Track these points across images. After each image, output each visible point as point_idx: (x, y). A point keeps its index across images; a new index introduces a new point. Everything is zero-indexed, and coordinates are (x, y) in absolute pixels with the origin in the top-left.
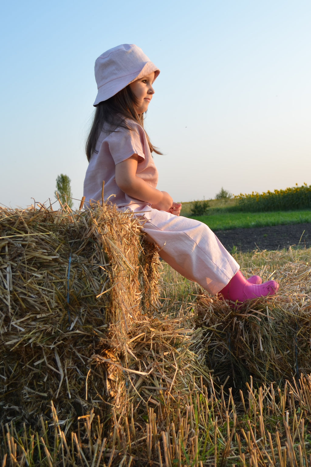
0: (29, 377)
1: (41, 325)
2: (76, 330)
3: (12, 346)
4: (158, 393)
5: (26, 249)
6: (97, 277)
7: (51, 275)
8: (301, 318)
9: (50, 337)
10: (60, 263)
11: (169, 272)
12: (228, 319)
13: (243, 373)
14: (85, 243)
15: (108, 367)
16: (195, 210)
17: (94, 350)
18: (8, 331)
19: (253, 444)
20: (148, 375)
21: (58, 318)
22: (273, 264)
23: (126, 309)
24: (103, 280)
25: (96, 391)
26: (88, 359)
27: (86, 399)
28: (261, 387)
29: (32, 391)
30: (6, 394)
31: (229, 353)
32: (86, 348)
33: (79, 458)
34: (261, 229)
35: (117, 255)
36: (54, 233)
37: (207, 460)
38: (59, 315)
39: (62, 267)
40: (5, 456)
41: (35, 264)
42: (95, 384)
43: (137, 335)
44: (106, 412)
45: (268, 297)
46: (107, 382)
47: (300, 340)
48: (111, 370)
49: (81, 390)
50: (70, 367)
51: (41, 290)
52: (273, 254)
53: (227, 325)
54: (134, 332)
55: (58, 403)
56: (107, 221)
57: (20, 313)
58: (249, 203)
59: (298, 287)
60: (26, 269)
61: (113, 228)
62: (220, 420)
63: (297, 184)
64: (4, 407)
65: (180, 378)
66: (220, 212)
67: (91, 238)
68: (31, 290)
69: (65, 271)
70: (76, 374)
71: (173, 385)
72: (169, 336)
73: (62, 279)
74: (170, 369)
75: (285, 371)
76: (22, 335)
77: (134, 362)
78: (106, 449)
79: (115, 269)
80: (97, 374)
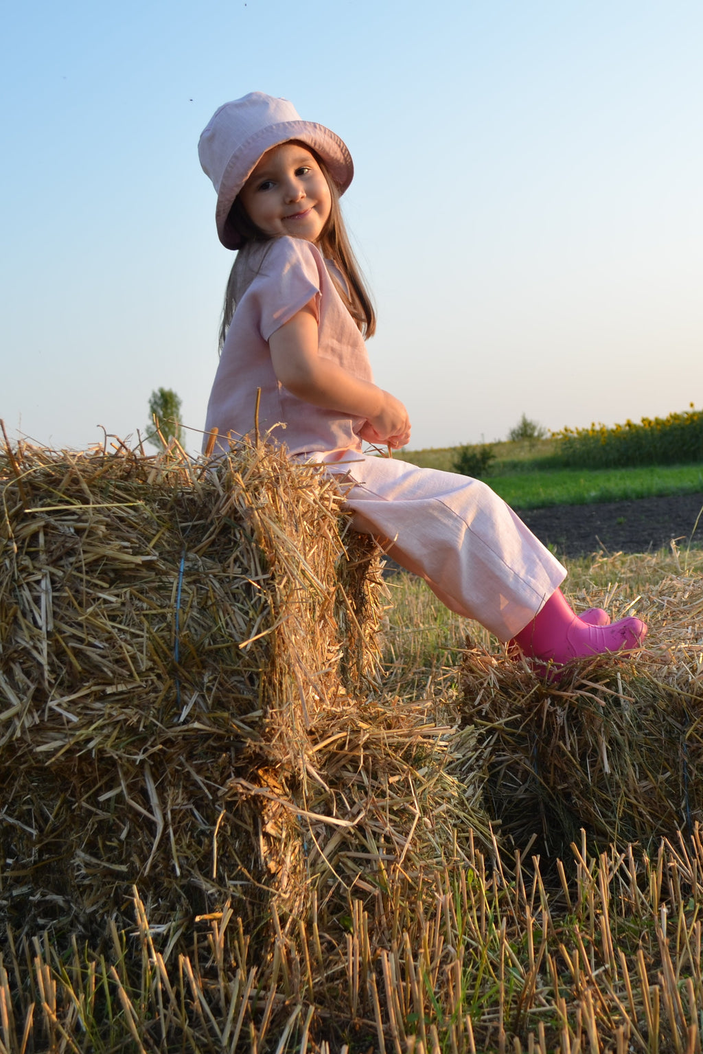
0: (88, 830)
1: (116, 710)
2: (194, 722)
3: (49, 755)
4: (376, 868)
5: (84, 539)
6: (242, 604)
7: (139, 600)
8: (696, 700)
9: (134, 736)
10: (159, 573)
11: (402, 603)
12: (532, 702)
13: (567, 824)
14: (215, 529)
15: (264, 807)
16: (463, 464)
17: (233, 769)
18: (42, 721)
19: (588, 978)
20: (353, 827)
21: (153, 695)
22: (637, 583)
23: (304, 677)
24: (256, 612)
25: (237, 859)
26: (218, 789)
27: (215, 876)
28: (606, 853)
29: (94, 861)
30: (36, 866)
31: (534, 779)
32: (215, 764)
33: (197, 1014)
34: (612, 507)
35: (286, 554)
36: (146, 505)
37: (484, 1014)
38: (156, 687)
39: (164, 582)
40: (32, 1007)
41: (104, 572)
42: (233, 845)
43: (330, 737)
44: (258, 908)
45: (620, 653)
46: (262, 841)
47: (692, 748)
48: (271, 814)
49: (202, 858)
50: (177, 807)
51: (116, 630)
52: (639, 561)
53: (530, 715)
54: (323, 731)
55: (152, 888)
56: (266, 481)
57: (68, 681)
58: (584, 448)
59: (690, 631)
60: (84, 583)
61: (279, 496)
62: (514, 928)
63: (692, 405)
64: (31, 898)
65: (425, 833)
66: (519, 469)
67: (230, 517)
68: (95, 630)
69: (171, 590)
70: (193, 823)
71: (408, 850)
72: (401, 739)
73: (164, 607)
74: (402, 814)
75: (660, 819)
76: (72, 732)
77: (322, 797)
78: (258, 993)
79: (281, 586)
80: (239, 823)
